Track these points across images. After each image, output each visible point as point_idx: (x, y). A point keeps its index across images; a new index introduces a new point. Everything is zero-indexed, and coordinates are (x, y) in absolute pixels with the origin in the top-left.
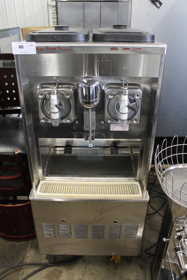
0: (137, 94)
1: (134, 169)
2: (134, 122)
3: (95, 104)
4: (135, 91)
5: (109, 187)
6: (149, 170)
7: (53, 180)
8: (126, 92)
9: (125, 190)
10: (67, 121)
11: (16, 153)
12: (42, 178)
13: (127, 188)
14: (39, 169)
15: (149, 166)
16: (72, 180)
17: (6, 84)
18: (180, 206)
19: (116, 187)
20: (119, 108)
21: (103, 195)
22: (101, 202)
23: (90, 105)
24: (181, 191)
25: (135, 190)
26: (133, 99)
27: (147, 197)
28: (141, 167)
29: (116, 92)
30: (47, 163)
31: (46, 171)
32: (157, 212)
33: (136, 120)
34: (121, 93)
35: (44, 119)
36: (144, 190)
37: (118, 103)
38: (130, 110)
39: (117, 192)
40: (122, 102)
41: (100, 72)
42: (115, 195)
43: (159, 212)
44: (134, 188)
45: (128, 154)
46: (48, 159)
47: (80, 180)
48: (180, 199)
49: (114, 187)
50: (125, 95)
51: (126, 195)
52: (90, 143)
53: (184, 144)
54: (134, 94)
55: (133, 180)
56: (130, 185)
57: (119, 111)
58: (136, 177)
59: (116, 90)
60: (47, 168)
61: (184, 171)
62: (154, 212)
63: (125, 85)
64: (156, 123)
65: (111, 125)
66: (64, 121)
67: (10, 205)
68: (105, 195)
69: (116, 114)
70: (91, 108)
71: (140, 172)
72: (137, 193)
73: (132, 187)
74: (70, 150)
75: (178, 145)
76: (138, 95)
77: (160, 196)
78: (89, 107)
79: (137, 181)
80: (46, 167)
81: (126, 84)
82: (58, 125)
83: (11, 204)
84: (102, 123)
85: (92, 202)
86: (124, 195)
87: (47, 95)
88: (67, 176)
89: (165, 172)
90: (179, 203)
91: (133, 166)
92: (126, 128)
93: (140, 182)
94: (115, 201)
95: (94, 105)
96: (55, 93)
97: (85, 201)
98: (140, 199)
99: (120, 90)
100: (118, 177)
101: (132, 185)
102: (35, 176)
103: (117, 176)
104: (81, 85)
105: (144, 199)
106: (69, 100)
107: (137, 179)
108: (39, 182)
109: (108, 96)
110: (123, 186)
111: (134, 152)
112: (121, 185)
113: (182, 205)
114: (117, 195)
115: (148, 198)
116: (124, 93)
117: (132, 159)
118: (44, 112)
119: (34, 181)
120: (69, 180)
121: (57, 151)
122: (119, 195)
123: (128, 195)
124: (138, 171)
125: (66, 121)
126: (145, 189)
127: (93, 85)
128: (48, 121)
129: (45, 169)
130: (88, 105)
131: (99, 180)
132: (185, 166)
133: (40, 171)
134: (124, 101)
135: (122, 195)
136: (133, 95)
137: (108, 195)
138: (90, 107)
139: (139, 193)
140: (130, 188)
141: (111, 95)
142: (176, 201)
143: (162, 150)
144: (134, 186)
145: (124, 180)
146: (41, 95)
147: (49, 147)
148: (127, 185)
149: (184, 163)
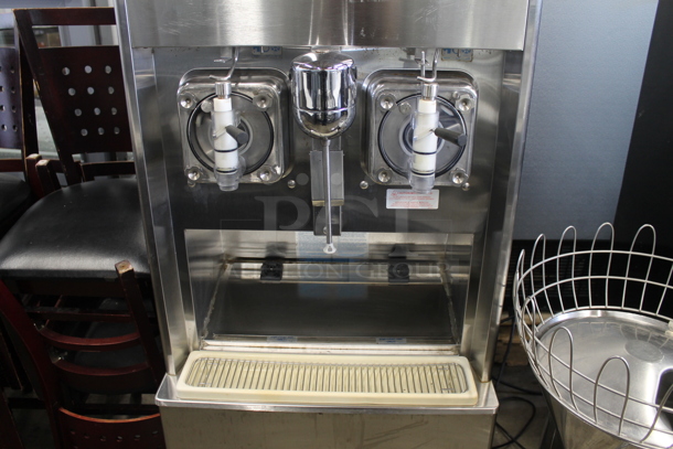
0: (463, 97)
1: (453, 321)
2: (455, 181)
3: (341, 124)
4: (456, 90)
5: (383, 371)
6: (498, 323)
7: (225, 348)
8: (430, 89)
9: (430, 381)
10: (262, 176)
11: (122, 271)
12: (197, 345)
13: (435, 374)
14: (188, 319)
15: (496, 312)
16: (279, 350)
17: (88, 69)
18: (590, 429)
19: (402, 371)
20: (411, 141)
21: (366, 395)
22: (361, 414)
23: (328, 127)
24: (596, 384)
25: (455, 380)
26: (450, 113)
27: (489, 402)
28: (472, 315)
29: (402, 91)
30: (212, 302)
31: (209, 325)
32: (513, 441)
33: (460, 175)
34: (415, 96)
35: (195, 171)
36: (483, 379)
37: (409, 125)
38: (443, 141)
39: (405, 387)
40: (420, 119)
41: (357, 33)
42: (399, 395)
43: (520, 441)
44: (454, 374)
45: (437, 280)
46: (215, 293)
47: (301, 351)
48: (594, 406)
49: (396, 371)
50: (429, 98)
51: (431, 395)
52: (328, 242)
53: (592, 251)
54: (455, 99)
55: (450, 353)
56: (442, 364)
57: (410, 149)
58: (460, 342)
59: (403, 87)
60: (211, 317)
61: (596, 326)
62: (506, 441)
63: (429, 74)
64: (516, 197)
65: (389, 192)
66: (254, 179)
67: (124, 420)
68: (372, 395)
69: (403, 158)
70: (329, 138)
71: (470, 331)
72: (463, 388)
73: (447, 373)
74: (277, 269)
75: (575, 253)
76: (466, 102)
77: (520, 396)
78: (323, 135)
79: (461, 355)
80: (209, 313)
81: (430, 72)
82: (234, 186)
83: (124, 416)
84: (364, 185)
85: (335, 414)
86: (425, 395)
87: (204, 102)
88: (264, 339)
89: (542, 330)
90: (590, 420)
91: (452, 313)
92: (430, 202)
93: (471, 357)
94: (400, 410)
95: (339, 128)
96: (227, 92)
97: (313, 411)
98: (471, 406)
99: (412, 87)
100: (409, 342)
101: (449, 365)
102: (173, 338)
103: (405, 340)
104: (301, 66)
105: (481, 407)
106: (266, 114)
107: (463, 348)
108: (187, 353)
109: (378, 102)
110: (421, 369)
111: (454, 275)
112: (418, 366)
113: (599, 425)
114: (405, 395)
115: (494, 404)
116: (425, 94)
117: (448, 294)
118: (197, 151)
119: (170, 353)
120: (270, 350)
121: (243, 272)
122: (412, 395)
123: (438, 395)
124: (465, 328)
125: (259, 176)
126: (485, 376)
127: (336, 66)
128: (208, 177)
129: (207, 320)
130: (322, 127)
131: (356, 352)
132: (596, 314)
133: (191, 326)
134: (425, 115)
135: (419, 395)
136: (451, 102)
137: (379, 395)
138: (328, 132)
139: (467, 389)
140: (441, 373)
141: (388, 100)
142: (580, 414)
143: (532, 267)
144: (453, 368)
145: (426, 353)
146: (188, 99)
147: (221, 261)
148: (435, 364)
149: (593, 304)
